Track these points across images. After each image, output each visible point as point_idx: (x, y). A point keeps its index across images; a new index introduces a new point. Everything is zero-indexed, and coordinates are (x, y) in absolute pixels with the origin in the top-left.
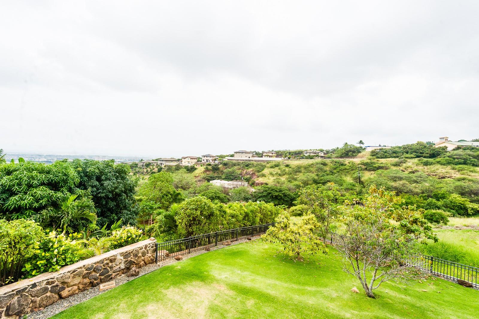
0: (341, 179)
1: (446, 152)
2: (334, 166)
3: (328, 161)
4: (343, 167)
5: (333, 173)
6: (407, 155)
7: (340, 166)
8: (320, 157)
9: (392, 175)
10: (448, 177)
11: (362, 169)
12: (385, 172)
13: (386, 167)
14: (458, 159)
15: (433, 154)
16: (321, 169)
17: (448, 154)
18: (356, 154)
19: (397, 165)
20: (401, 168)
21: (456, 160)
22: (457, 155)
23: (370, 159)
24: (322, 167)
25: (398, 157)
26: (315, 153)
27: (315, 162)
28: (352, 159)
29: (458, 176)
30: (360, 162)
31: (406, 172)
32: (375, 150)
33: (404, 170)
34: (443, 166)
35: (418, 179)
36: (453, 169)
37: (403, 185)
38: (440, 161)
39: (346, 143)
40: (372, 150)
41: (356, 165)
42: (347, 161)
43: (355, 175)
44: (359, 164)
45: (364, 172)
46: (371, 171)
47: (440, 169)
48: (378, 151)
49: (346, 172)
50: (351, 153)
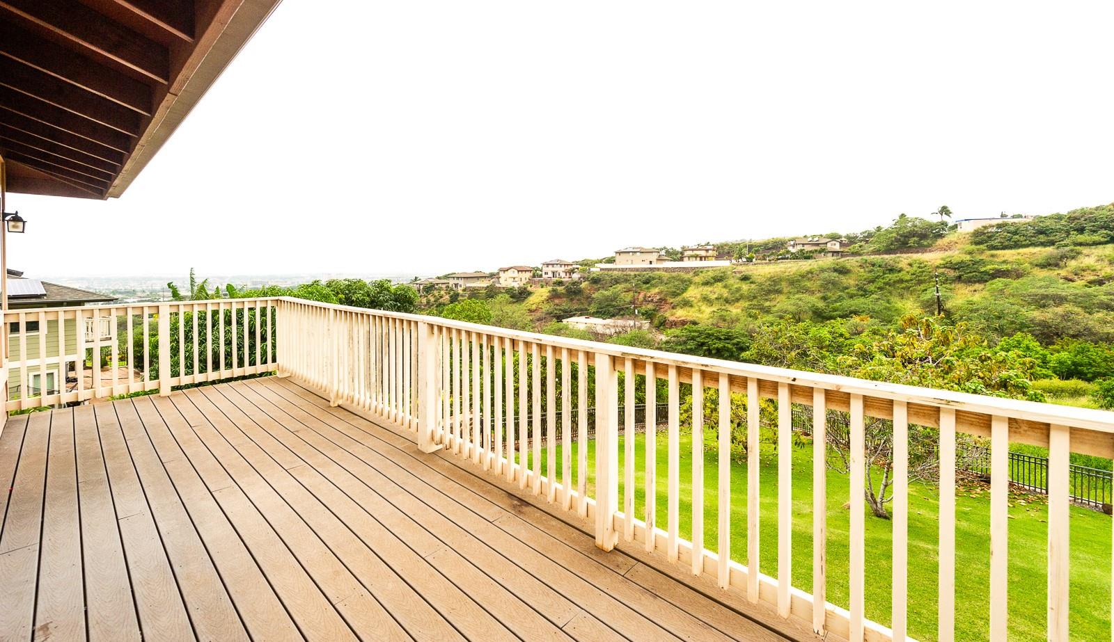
0: (888, 305)
2: (869, 275)
3: (851, 262)
4: (893, 277)
5: (865, 291)
6: (1081, 238)
7: (884, 274)
8: (830, 254)
9: (1033, 290)
11: (947, 280)
12: (1015, 283)
13: (1016, 271)
16: (834, 284)
18: (930, 242)
19: (1050, 265)
20: (1063, 273)
23: (970, 253)
24: (837, 279)
25: (1052, 243)
26: (818, 245)
27: (815, 267)
28: (920, 254)
30: (942, 262)
32: (985, 227)
33: (1071, 276)
37: (1066, 317)
39: (903, 215)
40: (976, 228)
41: (930, 270)
42: (904, 260)
43: (927, 296)
44: (938, 267)
45: (953, 286)
46: (975, 282)
48: (994, 229)
49: (903, 288)
50: (916, 239)
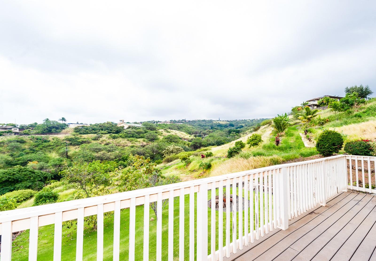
0: (45, 156)
1: (124, 130)
2: (35, 143)
3: (26, 138)
4: (46, 144)
5: (34, 150)
6: (103, 132)
7: (42, 143)
8: (14, 134)
9: (94, 147)
10: (126, 146)
11: (67, 145)
12: (88, 145)
13: (87, 141)
14: (130, 134)
15: (117, 131)
16: (17, 148)
17: (125, 131)
18: (60, 131)
19: (96, 139)
21: (129, 135)
22: (129, 132)
23: (74, 135)
24: (19, 145)
25: (96, 133)
26: (6, 129)
27: (5, 140)
28: (56, 135)
29: (131, 144)
30: (65, 138)
31: (103, 145)
32: (78, 127)
33: (101, 143)
34: (123, 139)
35: (110, 149)
36: (128, 140)
37: (103, 154)
38: (121, 136)
39: (47, 119)
40: (75, 127)
41: (61, 141)
42: (50, 137)
43: (62, 151)
44: (63, 140)
45: (69, 147)
46: (76, 145)
47: (122, 141)
48: (81, 128)
49: (51, 148)
50: (55, 129)
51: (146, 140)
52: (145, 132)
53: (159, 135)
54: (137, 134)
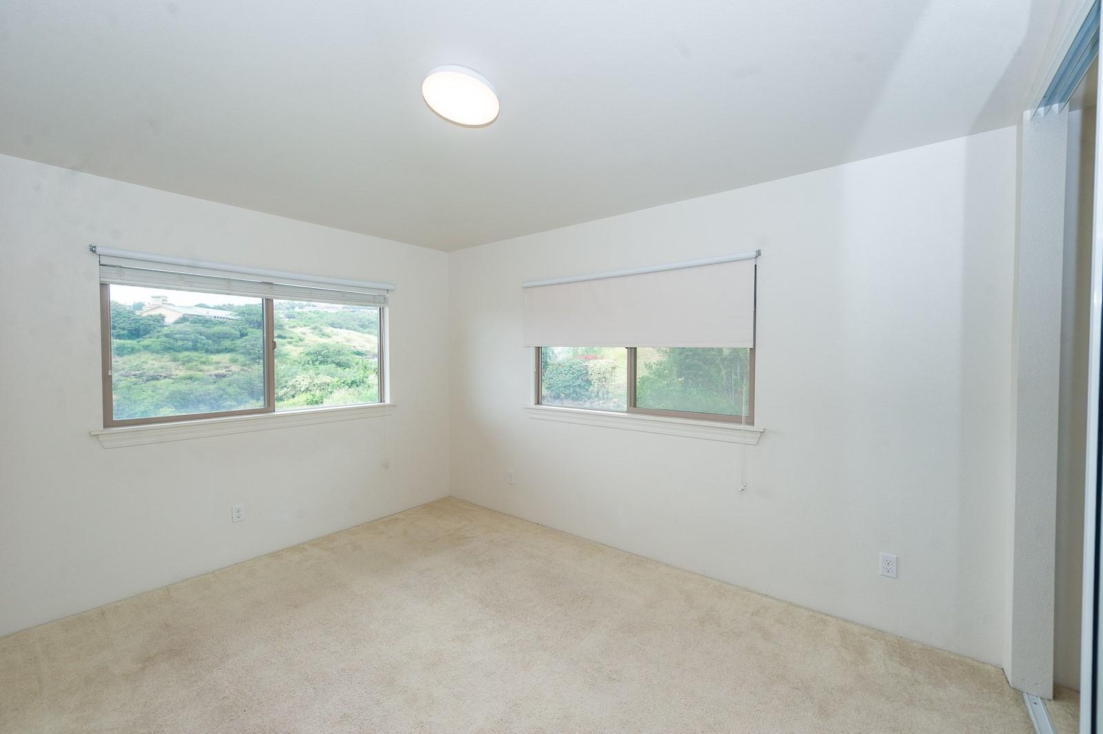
1: (162, 327)
14: (182, 340)
15: (136, 330)
17: (165, 331)
21: (180, 343)
22: (181, 334)
29: (182, 373)
34: (155, 356)
36: (175, 360)
38: (149, 346)
47: (150, 362)
51: (241, 358)
52: (242, 335)
53: (290, 343)
54: (210, 342)
